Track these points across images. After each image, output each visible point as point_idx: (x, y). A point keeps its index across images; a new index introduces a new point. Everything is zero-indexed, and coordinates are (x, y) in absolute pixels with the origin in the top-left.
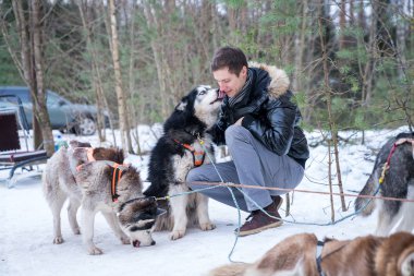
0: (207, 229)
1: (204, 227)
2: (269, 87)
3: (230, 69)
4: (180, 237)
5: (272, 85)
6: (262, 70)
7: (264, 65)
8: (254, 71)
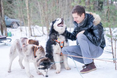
0: (68, 70)
1: (67, 68)
2: (93, 21)
3: (78, 14)
4: (59, 73)
5: (95, 20)
6: (90, 15)
7: (91, 13)
8: (88, 15)
